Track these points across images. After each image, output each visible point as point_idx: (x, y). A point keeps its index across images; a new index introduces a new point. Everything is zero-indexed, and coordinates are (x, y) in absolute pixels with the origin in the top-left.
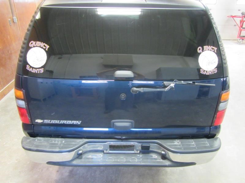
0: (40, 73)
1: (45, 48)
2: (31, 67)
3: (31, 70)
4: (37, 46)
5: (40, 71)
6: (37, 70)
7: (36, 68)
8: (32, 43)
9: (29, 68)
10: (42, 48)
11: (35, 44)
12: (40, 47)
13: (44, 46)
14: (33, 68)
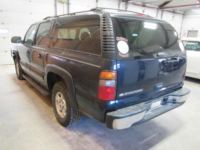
0: (127, 57)
1: (125, 41)
2: (121, 54)
3: (122, 56)
4: (121, 40)
5: (127, 56)
6: (125, 55)
7: (125, 54)
8: (118, 38)
9: (120, 54)
10: (124, 41)
11: (120, 39)
12: (123, 40)
13: (125, 40)
14: (123, 54)
